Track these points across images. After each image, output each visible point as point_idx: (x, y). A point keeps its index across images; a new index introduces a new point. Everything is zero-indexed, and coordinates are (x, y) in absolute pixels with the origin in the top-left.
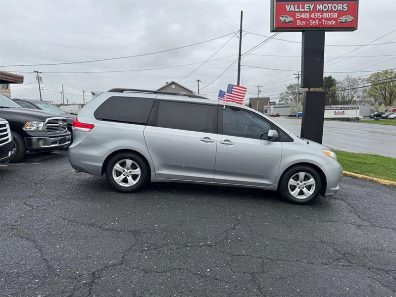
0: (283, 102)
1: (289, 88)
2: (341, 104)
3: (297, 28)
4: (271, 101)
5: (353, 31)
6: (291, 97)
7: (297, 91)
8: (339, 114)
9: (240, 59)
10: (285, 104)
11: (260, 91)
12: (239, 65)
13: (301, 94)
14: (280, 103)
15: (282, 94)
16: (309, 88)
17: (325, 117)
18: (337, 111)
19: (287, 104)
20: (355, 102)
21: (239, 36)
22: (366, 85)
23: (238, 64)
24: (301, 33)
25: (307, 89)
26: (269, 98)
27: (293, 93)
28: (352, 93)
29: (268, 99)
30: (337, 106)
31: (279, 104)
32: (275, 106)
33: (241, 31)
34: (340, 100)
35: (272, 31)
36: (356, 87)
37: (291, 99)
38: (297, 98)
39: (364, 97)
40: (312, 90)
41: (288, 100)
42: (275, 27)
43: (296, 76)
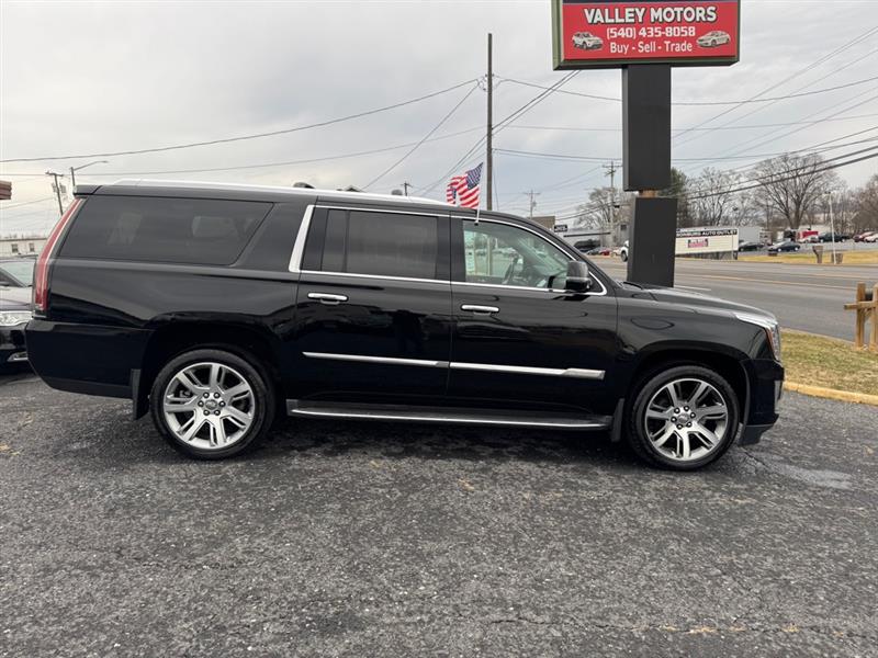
0: (582, 225)
1: (593, 196)
2: (700, 225)
3: (611, 60)
4: (557, 223)
5: (729, 64)
6: (598, 213)
7: (609, 201)
8: (697, 244)
9: (490, 135)
10: (586, 229)
11: (534, 204)
12: (490, 150)
13: (618, 207)
14: (578, 226)
15: (581, 207)
16: (641, 191)
17: (677, 252)
18: (693, 240)
19: (592, 228)
20: (727, 222)
21: (486, 87)
22: (746, 185)
23: (486, 146)
24: (620, 70)
25: (637, 193)
26: (554, 217)
27: (602, 207)
28: (721, 202)
29: (553, 219)
30: (691, 230)
31: (575, 230)
32: (567, 234)
33: (490, 75)
34: (698, 216)
35: (558, 68)
36: (726, 189)
37: (599, 219)
38: (611, 215)
39: (745, 210)
40: (648, 194)
41: (592, 220)
42: (562, 59)
43: (606, 170)
